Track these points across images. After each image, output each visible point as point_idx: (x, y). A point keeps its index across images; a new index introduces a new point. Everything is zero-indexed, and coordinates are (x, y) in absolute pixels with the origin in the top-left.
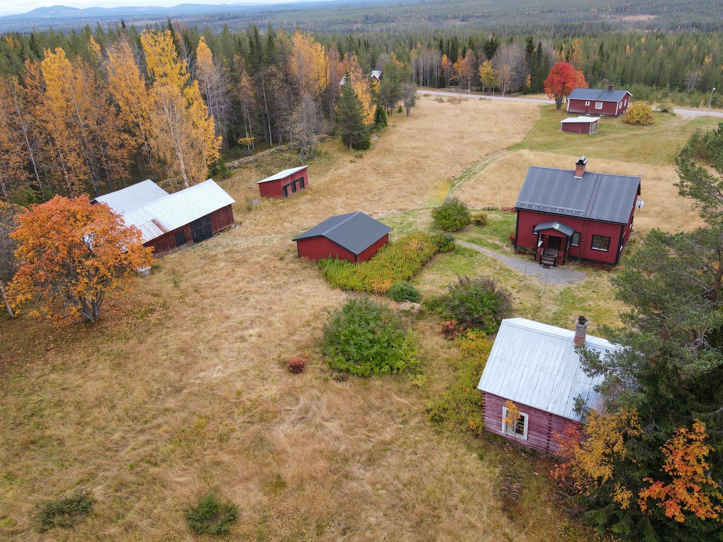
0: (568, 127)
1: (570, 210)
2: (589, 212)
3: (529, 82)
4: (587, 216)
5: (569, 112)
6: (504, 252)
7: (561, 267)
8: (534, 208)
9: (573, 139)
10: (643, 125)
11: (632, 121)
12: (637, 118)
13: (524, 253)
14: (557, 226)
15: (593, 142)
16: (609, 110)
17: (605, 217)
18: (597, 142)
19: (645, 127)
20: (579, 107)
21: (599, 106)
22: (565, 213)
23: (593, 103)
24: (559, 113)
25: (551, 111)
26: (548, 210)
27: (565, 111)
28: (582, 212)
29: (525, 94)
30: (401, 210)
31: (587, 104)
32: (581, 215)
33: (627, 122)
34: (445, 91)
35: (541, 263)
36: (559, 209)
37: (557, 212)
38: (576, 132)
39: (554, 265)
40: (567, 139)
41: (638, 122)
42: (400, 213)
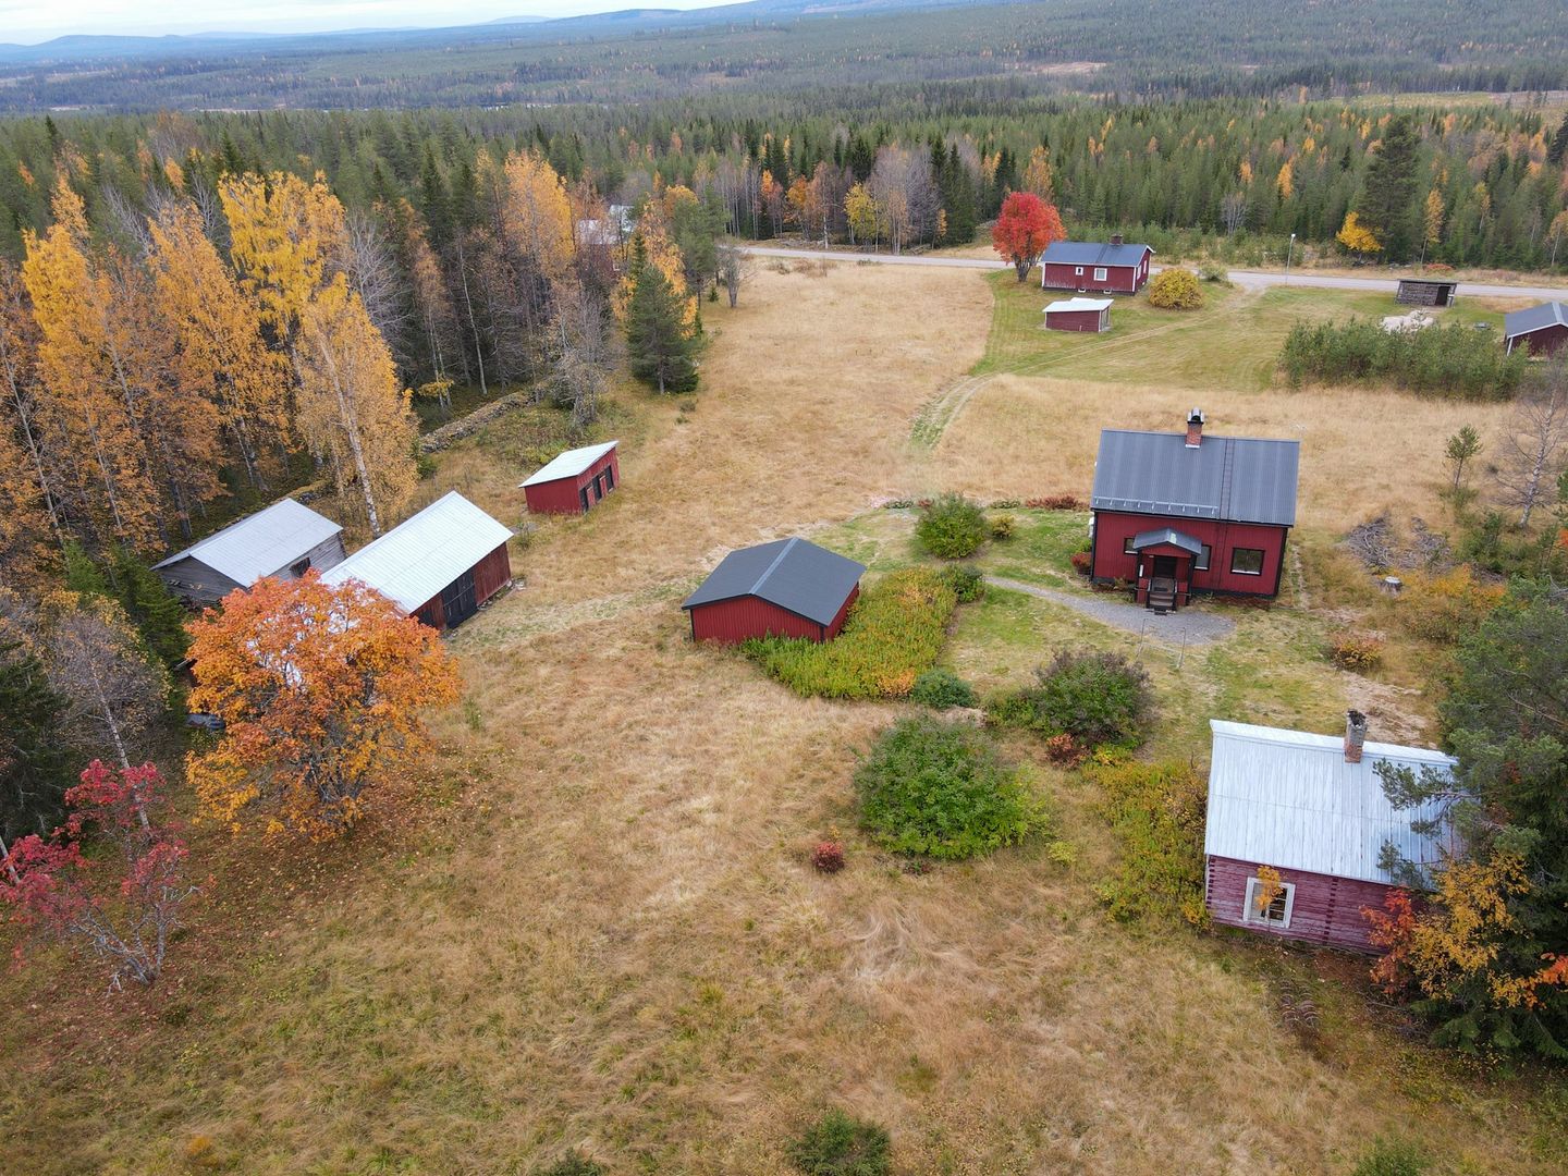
0: (1058, 321)
1: (1192, 506)
2: (1224, 509)
3: (944, 224)
4: (1224, 517)
5: (1045, 288)
6: (1074, 591)
7: (1184, 609)
8: (1125, 508)
9: (1075, 345)
10: (1186, 309)
11: (1165, 303)
12: (1174, 298)
13: (1111, 590)
14: (1173, 538)
15: (1112, 350)
16: (1122, 282)
17: (1255, 516)
18: (1119, 348)
19: (1191, 314)
20: (1066, 279)
21: (1101, 276)
22: (1183, 513)
23: (1089, 269)
24: (1024, 290)
25: (1010, 286)
26: (1152, 510)
27: (1038, 285)
28: (1213, 510)
29: (937, 247)
30: (835, 520)
31: (1079, 272)
32: (1212, 515)
33: (1157, 305)
34: (776, 246)
35: (1148, 606)
36: (1171, 506)
37: (1169, 511)
38: (1074, 329)
39: (1174, 608)
40: (1065, 345)
41: (1176, 303)
42: (835, 526)
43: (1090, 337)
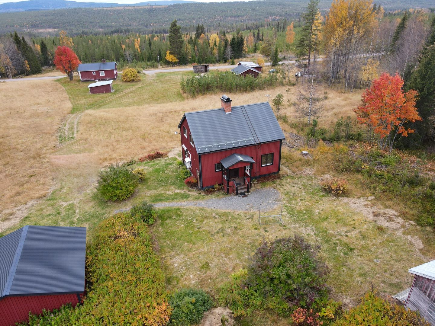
0: (95, 90)
1: (242, 141)
2: (256, 138)
3: (28, 66)
4: (258, 142)
5: (82, 81)
6: (197, 198)
8: (214, 149)
10: (136, 81)
12: (131, 78)
13: (213, 192)
14: (240, 158)
15: (121, 97)
16: (110, 75)
19: (139, 83)
20: (88, 76)
21: (103, 74)
22: (240, 145)
23: (98, 72)
24: (73, 83)
25: (68, 82)
26: (226, 147)
27: (79, 80)
28: (251, 140)
29: (28, 75)
31: (94, 73)
32: (253, 142)
33: (126, 81)
35: (237, 194)
36: (233, 143)
37: (233, 146)
38: (102, 92)
39: (248, 191)
41: (133, 80)
43: (110, 94)
